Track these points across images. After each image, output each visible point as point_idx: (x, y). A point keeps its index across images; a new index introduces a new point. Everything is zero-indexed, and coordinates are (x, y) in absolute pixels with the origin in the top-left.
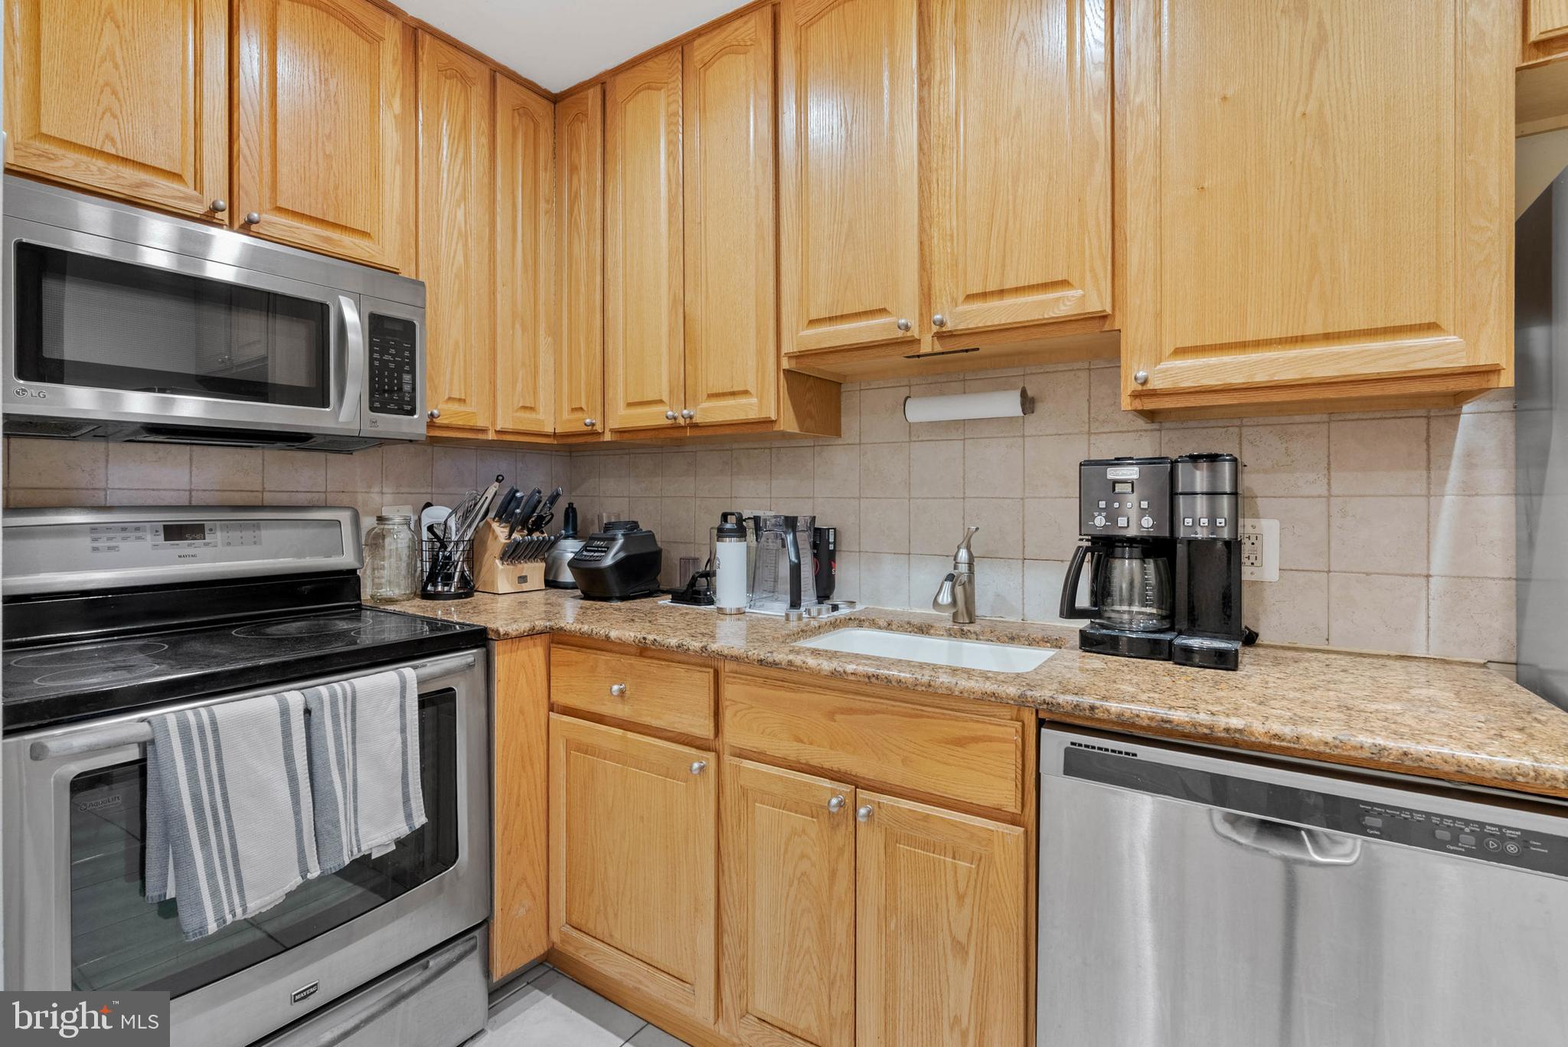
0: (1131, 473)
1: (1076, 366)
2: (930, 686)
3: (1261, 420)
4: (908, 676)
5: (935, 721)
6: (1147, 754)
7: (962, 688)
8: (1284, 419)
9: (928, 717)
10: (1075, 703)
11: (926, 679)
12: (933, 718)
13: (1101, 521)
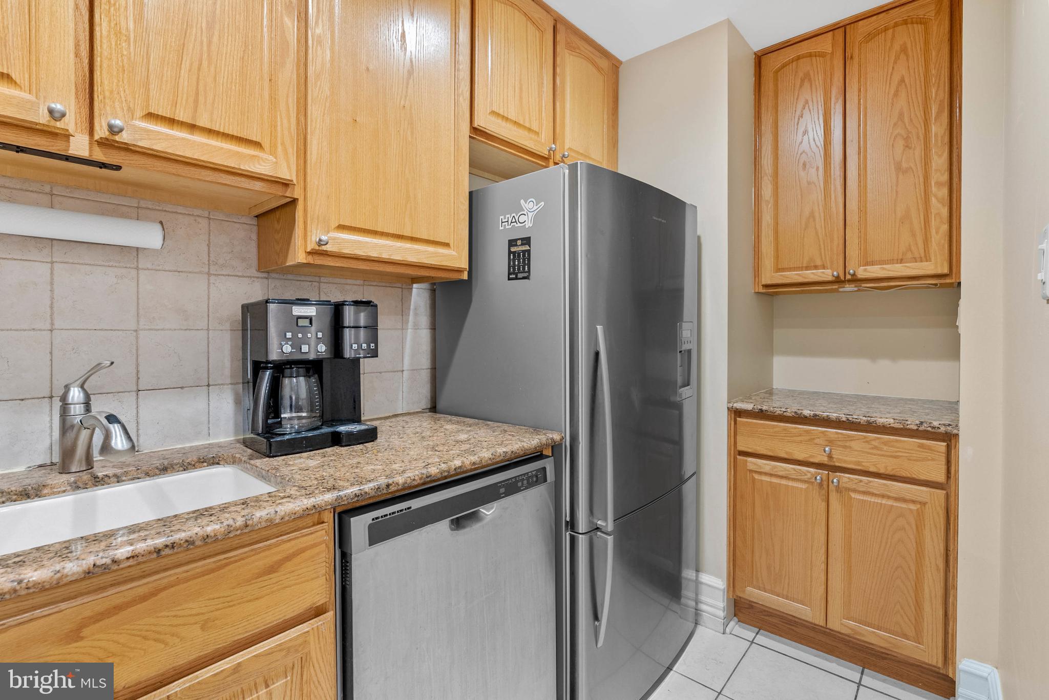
0: (311, 311)
1: (196, 212)
2: (247, 526)
3: (331, 280)
4: (217, 527)
5: (246, 561)
6: (416, 504)
7: (283, 513)
8: (343, 281)
9: (236, 561)
10: (376, 487)
11: (240, 521)
12: (243, 559)
13: (287, 349)
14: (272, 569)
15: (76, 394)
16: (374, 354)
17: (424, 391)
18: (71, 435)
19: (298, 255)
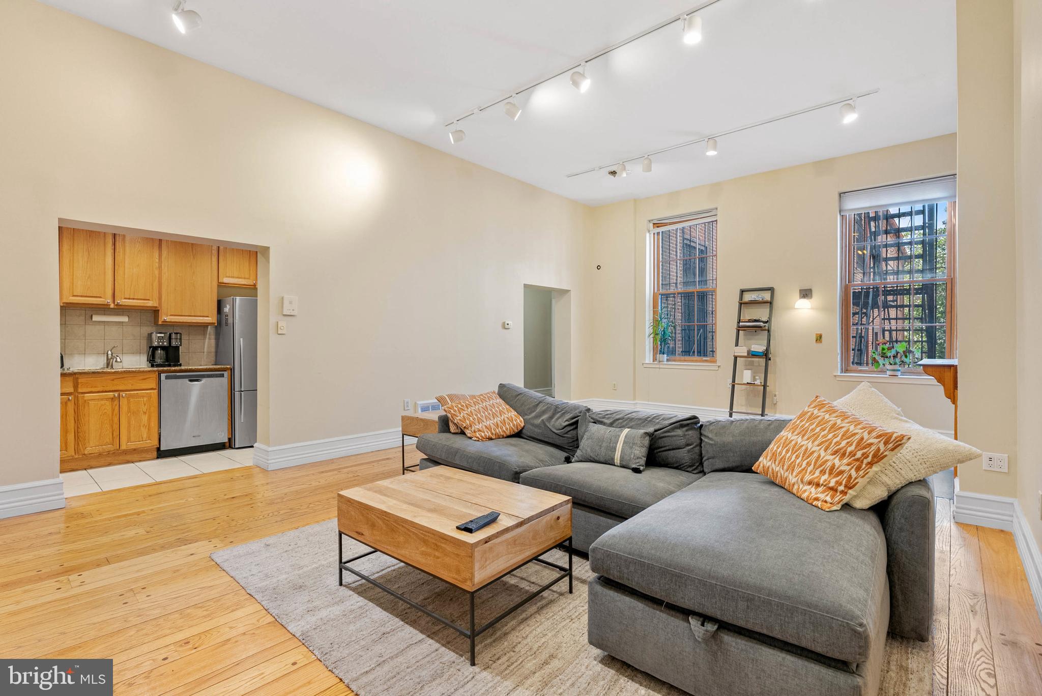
0: (163, 335)
13: (156, 343)
14: (145, 379)
15: (110, 352)
16: (181, 346)
17: (213, 359)
18: (109, 361)
19: (160, 323)
